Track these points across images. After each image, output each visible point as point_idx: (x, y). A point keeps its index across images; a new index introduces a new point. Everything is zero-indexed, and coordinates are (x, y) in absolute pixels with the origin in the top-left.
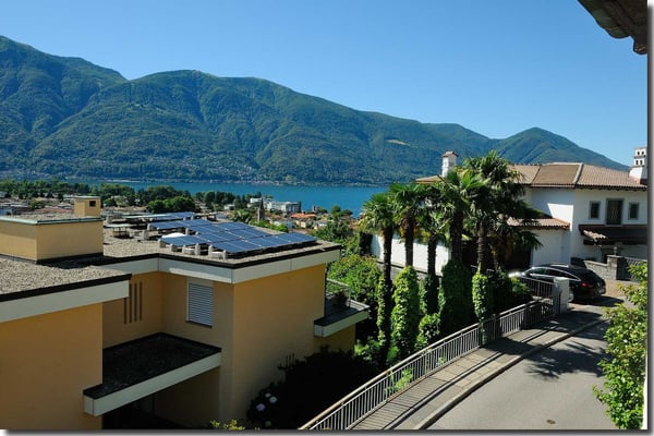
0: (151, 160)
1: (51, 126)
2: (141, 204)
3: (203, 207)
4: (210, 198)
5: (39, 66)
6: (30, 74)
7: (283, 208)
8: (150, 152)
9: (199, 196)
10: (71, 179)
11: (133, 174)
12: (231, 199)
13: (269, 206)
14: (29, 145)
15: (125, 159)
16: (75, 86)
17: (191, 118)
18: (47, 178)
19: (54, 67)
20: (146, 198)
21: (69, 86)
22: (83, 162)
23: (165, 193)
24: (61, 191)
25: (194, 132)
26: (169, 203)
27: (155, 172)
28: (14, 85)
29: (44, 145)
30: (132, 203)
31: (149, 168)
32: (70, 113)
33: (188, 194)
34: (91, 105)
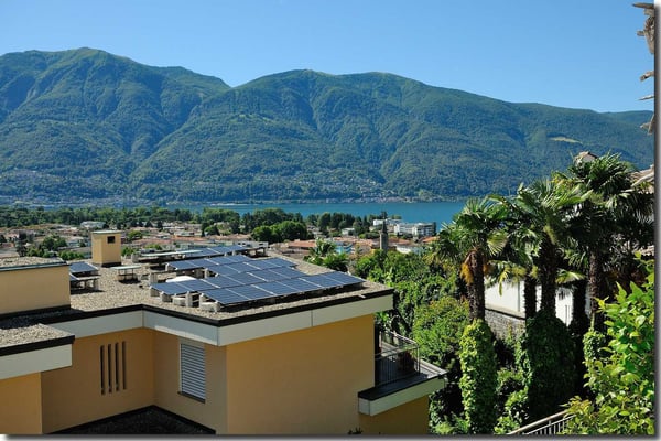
0: (258, 178)
1: (151, 146)
2: (246, 231)
3: (316, 232)
4: (326, 221)
5: (137, 80)
6: (129, 89)
7: (414, 231)
8: (257, 169)
9: (313, 219)
10: (172, 205)
11: (239, 196)
12: (350, 221)
13: (397, 229)
14: (129, 168)
15: (229, 179)
16: (176, 98)
17: (302, 126)
18: (148, 205)
19: (153, 79)
20: (252, 222)
21: (169, 98)
22: (185, 185)
23: (273, 217)
24: (159, 219)
25: (306, 143)
26: (278, 229)
27: (263, 192)
28: (113, 102)
29: (144, 168)
30: (236, 231)
31: (256, 188)
32: (170, 129)
33: (299, 217)
34: (192, 118)
